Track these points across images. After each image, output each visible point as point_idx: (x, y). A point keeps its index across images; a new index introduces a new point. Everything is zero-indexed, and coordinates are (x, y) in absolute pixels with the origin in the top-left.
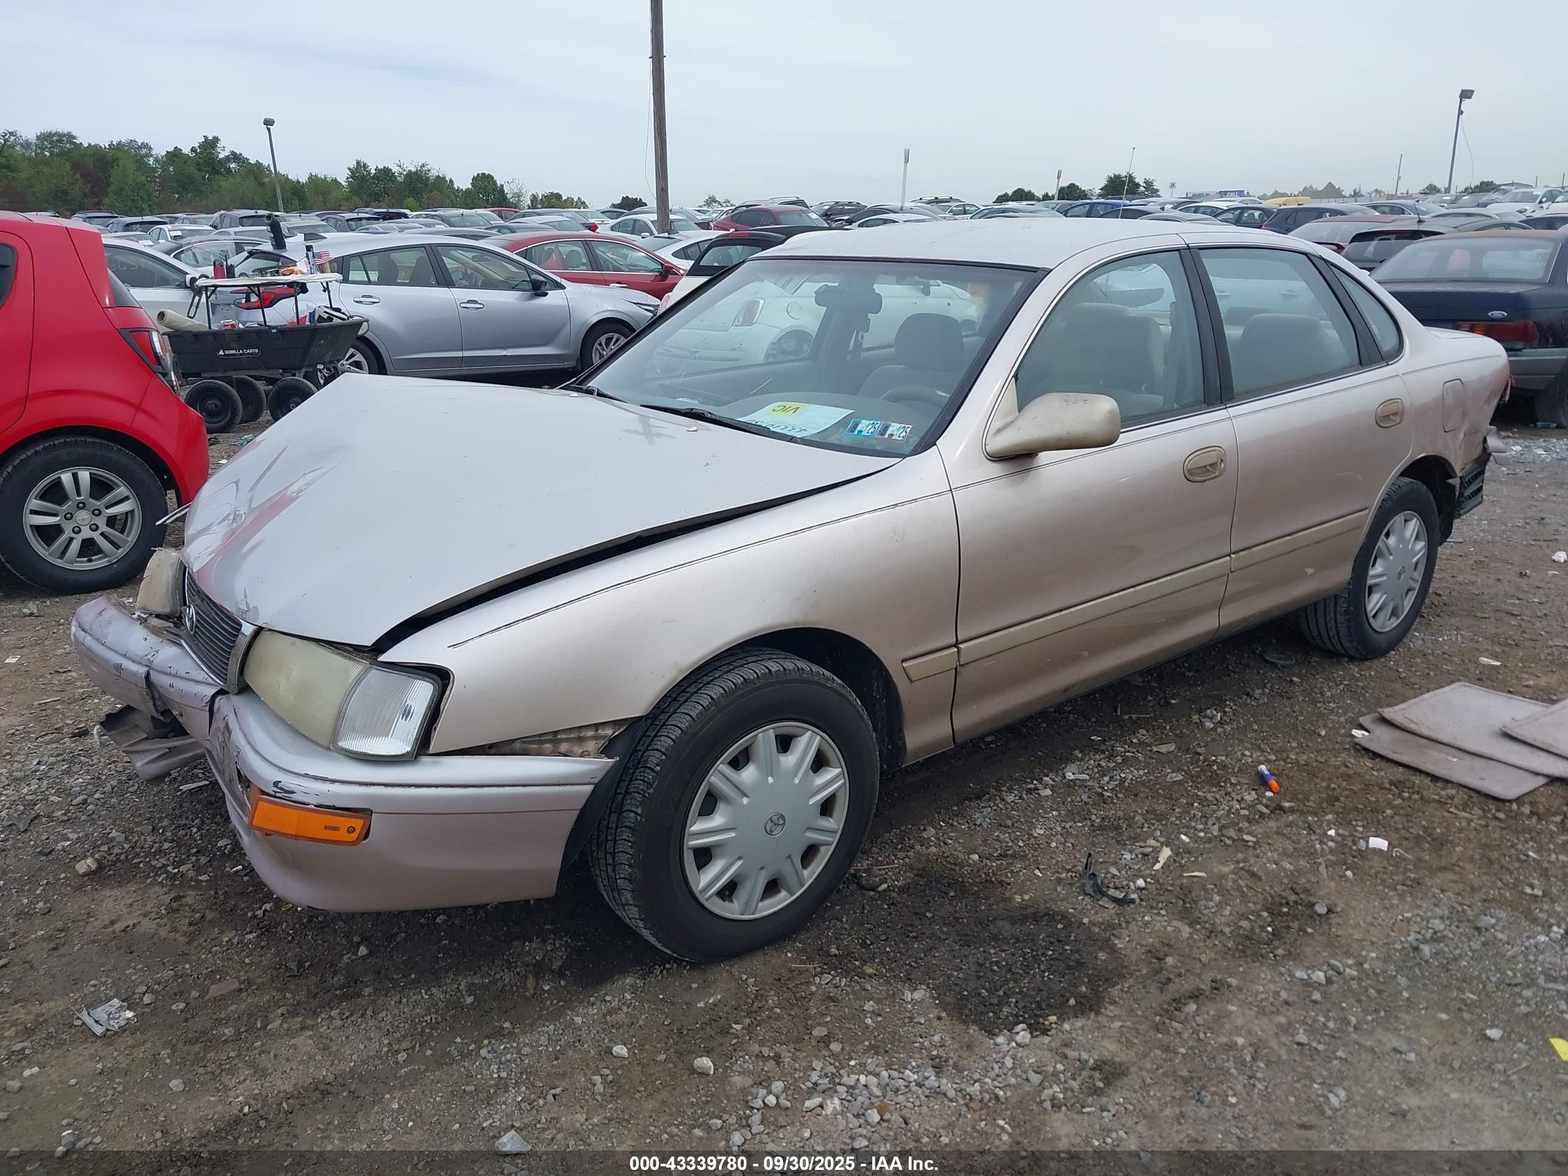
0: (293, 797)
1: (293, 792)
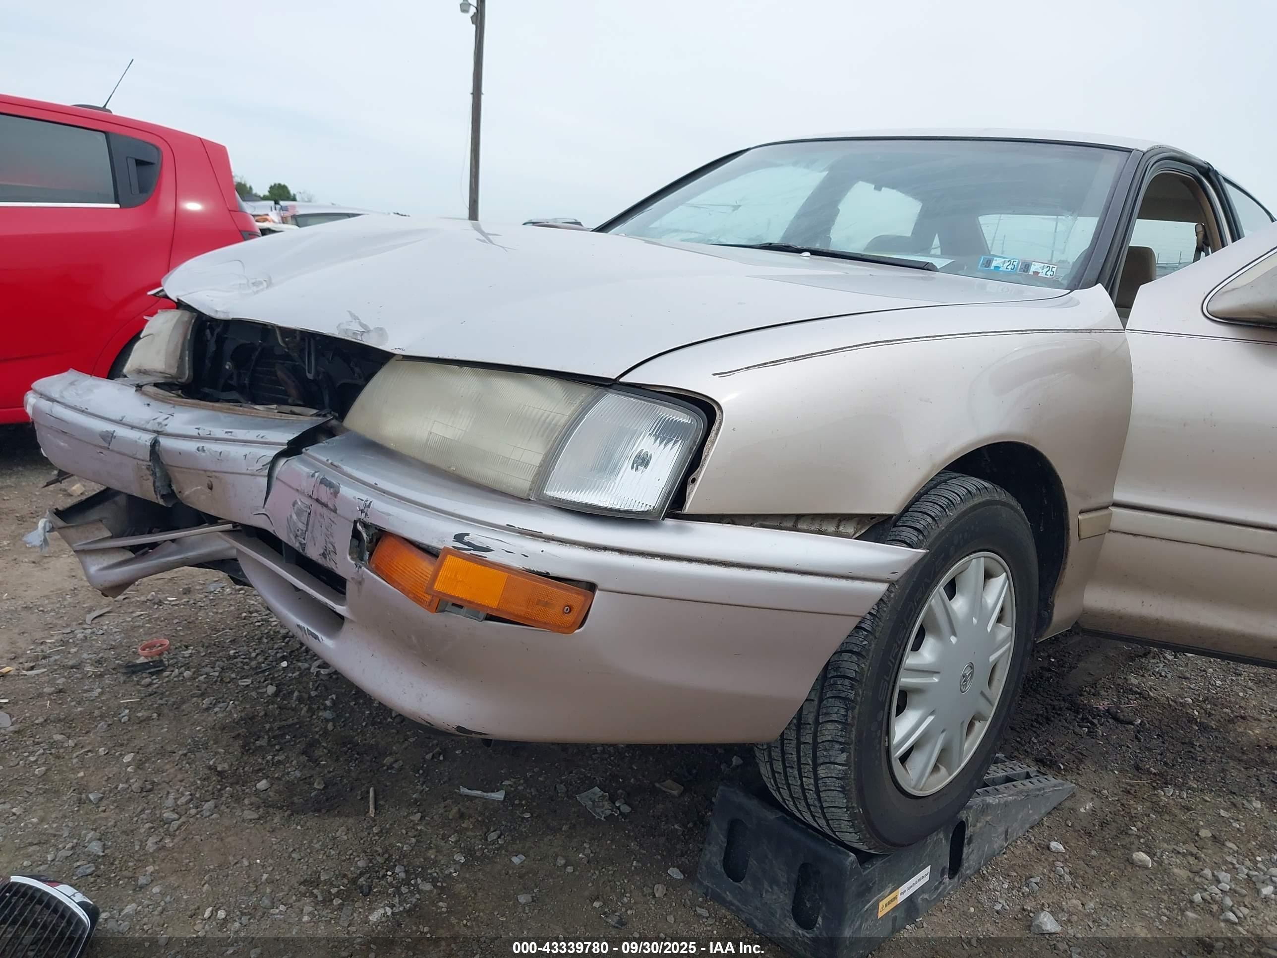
0: (489, 556)
1: (487, 550)
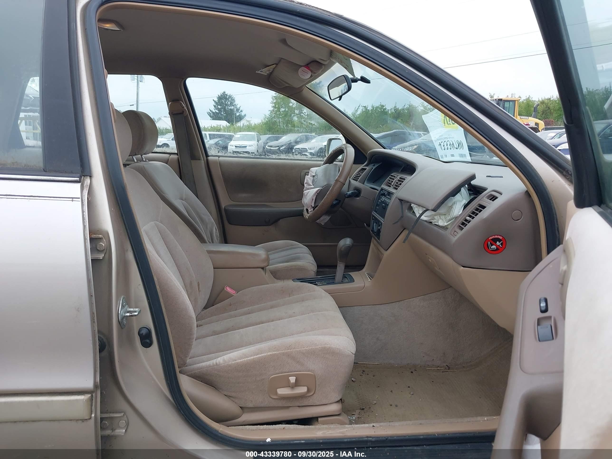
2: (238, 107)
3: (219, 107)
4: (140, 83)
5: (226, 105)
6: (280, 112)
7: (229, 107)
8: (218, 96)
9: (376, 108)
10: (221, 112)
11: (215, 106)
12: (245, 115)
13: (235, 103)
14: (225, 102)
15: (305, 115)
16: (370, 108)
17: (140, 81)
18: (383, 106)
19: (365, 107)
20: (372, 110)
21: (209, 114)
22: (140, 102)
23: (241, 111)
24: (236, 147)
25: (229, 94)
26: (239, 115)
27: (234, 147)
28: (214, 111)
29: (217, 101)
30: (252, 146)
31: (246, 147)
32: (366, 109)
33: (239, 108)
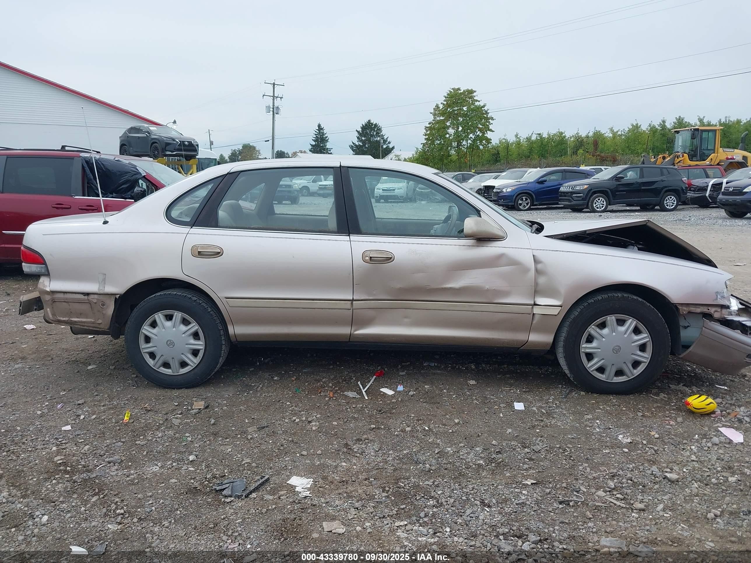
2: (385, 138)
3: (363, 139)
4: (276, 116)
5: (372, 136)
6: (435, 145)
7: (375, 138)
8: (362, 126)
9: (553, 136)
10: (366, 144)
11: (358, 138)
12: (393, 148)
13: (382, 134)
14: (370, 133)
15: (464, 147)
16: (545, 135)
17: (277, 114)
18: (562, 133)
19: (539, 134)
20: (548, 138)
21: (351, 147)
22: (276, 137)
23: (389, 143)
24: (383, 190)
25: (374, 123)
26: (386, 147)
27: (381, 191)
28: (357, 144)
29: (361, 132)
30: (401, 188)
31: (394, 190)
32: (541, 137)
33: (387, 139)
